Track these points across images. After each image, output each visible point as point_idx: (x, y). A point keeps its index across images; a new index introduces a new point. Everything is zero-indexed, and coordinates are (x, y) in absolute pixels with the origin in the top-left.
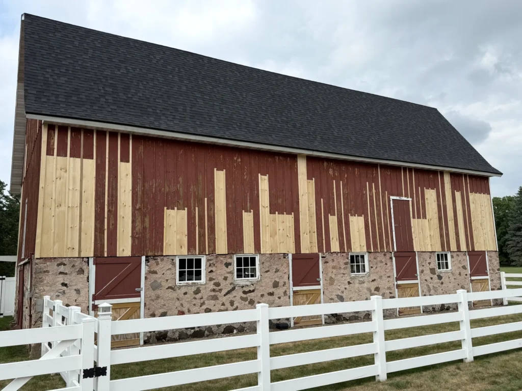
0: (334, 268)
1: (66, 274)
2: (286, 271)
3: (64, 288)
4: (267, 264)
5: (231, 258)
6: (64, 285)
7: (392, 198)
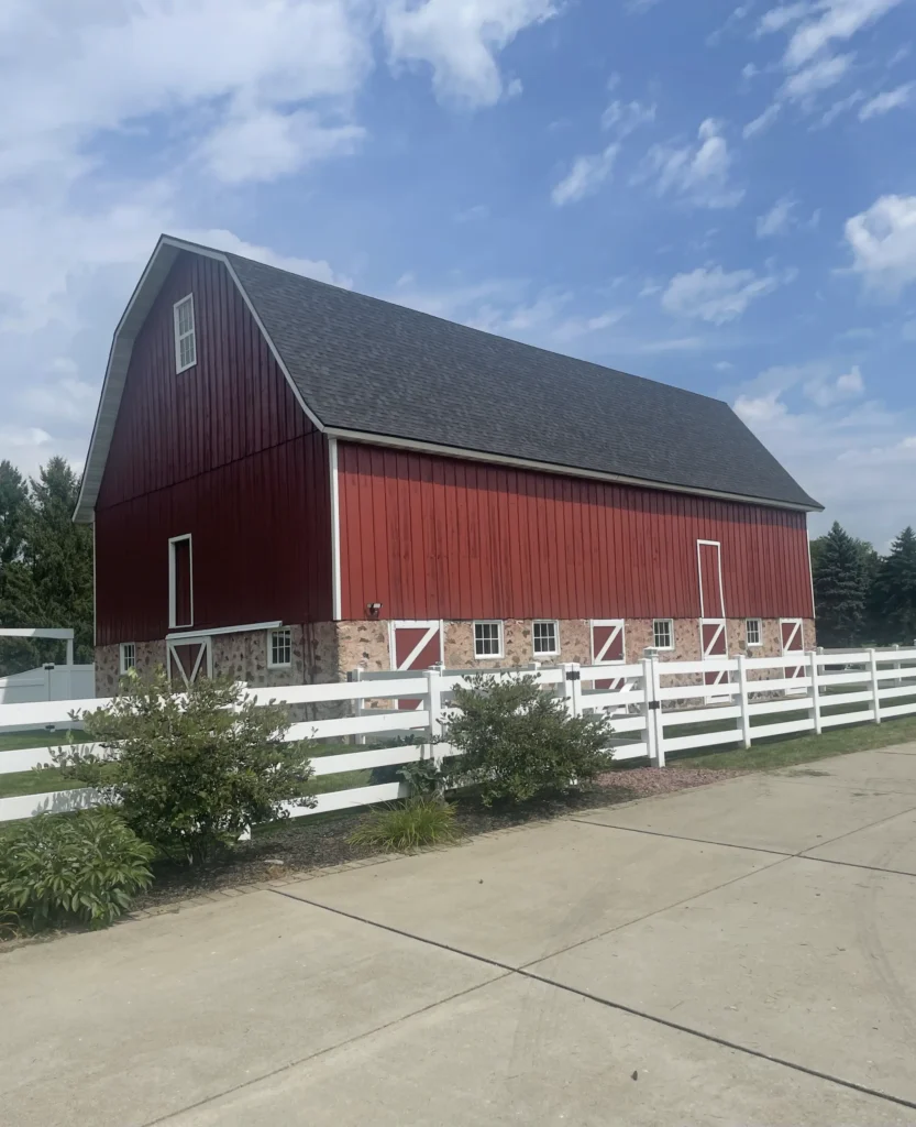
0: (638, 639)
1: (367, 641)
2: (587, 643)
3: (366, 659)
4: (567, 633)
5: (529, 624)
6: (366, 655)
7: (699, 542)
